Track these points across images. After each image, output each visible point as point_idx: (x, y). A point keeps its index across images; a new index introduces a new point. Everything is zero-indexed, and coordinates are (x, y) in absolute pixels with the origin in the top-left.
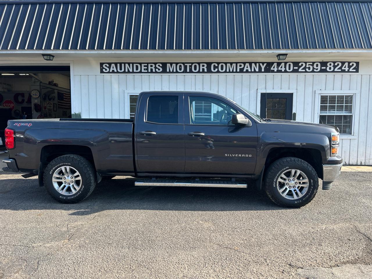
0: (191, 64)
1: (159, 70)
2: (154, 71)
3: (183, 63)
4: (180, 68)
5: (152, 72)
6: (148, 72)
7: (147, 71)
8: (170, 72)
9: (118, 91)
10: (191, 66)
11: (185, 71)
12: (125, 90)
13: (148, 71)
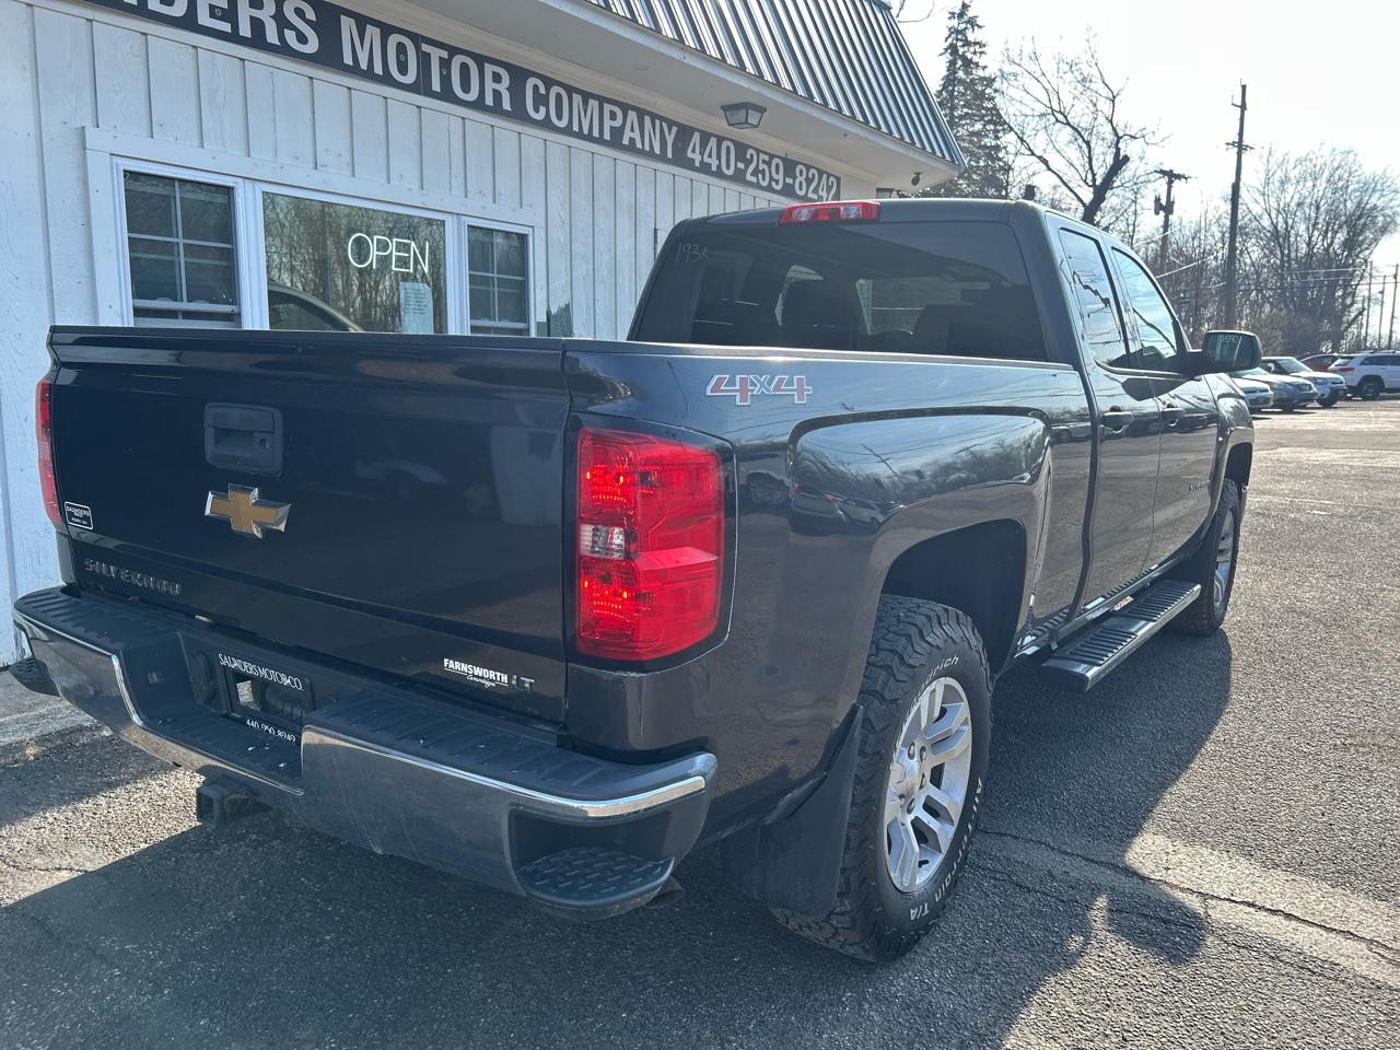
0: (445, 54)
1: (302, 39)
2: (272, 37)
3: (417, 39)
4: (402, 58)
5: (257, 40)
6: (233, 37)
7: (226, 27)
8: (354, 70)
9: (32, 129)
10: (445, 64)
11: (421, 87)
12: (89, 124)
13: (235, 27)
